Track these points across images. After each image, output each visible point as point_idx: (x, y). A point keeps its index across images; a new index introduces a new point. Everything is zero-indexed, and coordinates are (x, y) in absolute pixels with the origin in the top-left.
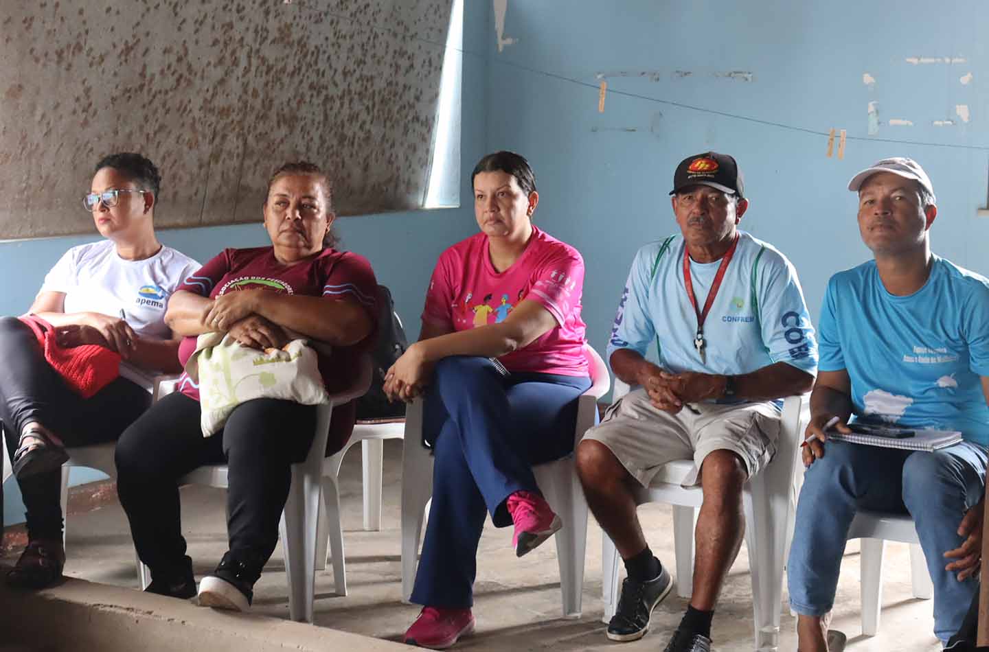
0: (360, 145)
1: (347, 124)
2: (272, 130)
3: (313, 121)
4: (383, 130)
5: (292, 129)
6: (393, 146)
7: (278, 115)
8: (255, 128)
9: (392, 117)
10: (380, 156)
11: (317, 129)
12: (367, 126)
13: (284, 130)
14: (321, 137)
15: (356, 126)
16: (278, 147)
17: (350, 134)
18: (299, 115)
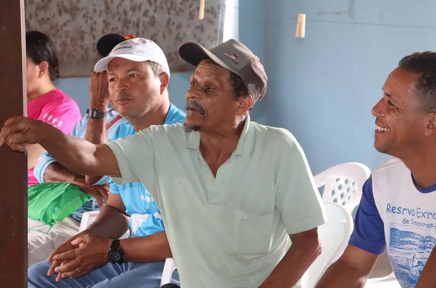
0: (144, 27)
1: (130, 14)
2: (54, 16)
3: (95, 11)
4: (167, 17)
5: (73, 16)
6: (179, 27)
7: (58, 6)
8: (36, 15)
9: (176, 7)
10: (167, 35)
11: (100, 16)
12: (151, 13)
13: (65, 17)
14: (104, 22)
15: (139, 14)
16: (62, 28)
17: (134, 19)
18: (80, 6)
